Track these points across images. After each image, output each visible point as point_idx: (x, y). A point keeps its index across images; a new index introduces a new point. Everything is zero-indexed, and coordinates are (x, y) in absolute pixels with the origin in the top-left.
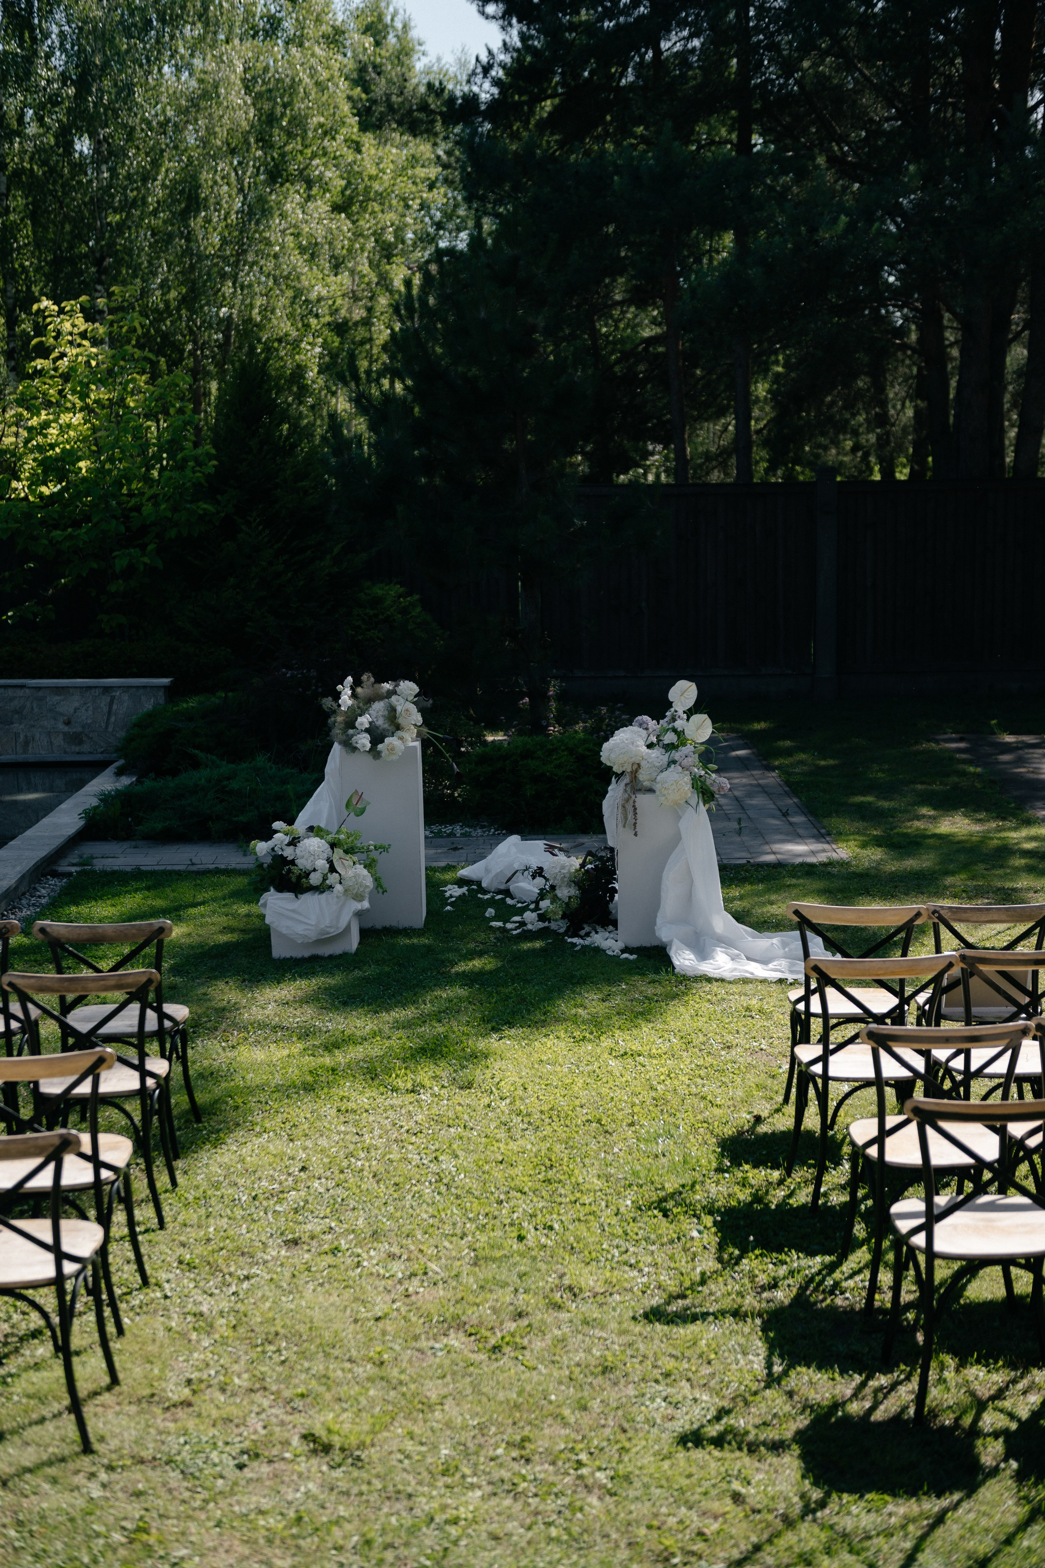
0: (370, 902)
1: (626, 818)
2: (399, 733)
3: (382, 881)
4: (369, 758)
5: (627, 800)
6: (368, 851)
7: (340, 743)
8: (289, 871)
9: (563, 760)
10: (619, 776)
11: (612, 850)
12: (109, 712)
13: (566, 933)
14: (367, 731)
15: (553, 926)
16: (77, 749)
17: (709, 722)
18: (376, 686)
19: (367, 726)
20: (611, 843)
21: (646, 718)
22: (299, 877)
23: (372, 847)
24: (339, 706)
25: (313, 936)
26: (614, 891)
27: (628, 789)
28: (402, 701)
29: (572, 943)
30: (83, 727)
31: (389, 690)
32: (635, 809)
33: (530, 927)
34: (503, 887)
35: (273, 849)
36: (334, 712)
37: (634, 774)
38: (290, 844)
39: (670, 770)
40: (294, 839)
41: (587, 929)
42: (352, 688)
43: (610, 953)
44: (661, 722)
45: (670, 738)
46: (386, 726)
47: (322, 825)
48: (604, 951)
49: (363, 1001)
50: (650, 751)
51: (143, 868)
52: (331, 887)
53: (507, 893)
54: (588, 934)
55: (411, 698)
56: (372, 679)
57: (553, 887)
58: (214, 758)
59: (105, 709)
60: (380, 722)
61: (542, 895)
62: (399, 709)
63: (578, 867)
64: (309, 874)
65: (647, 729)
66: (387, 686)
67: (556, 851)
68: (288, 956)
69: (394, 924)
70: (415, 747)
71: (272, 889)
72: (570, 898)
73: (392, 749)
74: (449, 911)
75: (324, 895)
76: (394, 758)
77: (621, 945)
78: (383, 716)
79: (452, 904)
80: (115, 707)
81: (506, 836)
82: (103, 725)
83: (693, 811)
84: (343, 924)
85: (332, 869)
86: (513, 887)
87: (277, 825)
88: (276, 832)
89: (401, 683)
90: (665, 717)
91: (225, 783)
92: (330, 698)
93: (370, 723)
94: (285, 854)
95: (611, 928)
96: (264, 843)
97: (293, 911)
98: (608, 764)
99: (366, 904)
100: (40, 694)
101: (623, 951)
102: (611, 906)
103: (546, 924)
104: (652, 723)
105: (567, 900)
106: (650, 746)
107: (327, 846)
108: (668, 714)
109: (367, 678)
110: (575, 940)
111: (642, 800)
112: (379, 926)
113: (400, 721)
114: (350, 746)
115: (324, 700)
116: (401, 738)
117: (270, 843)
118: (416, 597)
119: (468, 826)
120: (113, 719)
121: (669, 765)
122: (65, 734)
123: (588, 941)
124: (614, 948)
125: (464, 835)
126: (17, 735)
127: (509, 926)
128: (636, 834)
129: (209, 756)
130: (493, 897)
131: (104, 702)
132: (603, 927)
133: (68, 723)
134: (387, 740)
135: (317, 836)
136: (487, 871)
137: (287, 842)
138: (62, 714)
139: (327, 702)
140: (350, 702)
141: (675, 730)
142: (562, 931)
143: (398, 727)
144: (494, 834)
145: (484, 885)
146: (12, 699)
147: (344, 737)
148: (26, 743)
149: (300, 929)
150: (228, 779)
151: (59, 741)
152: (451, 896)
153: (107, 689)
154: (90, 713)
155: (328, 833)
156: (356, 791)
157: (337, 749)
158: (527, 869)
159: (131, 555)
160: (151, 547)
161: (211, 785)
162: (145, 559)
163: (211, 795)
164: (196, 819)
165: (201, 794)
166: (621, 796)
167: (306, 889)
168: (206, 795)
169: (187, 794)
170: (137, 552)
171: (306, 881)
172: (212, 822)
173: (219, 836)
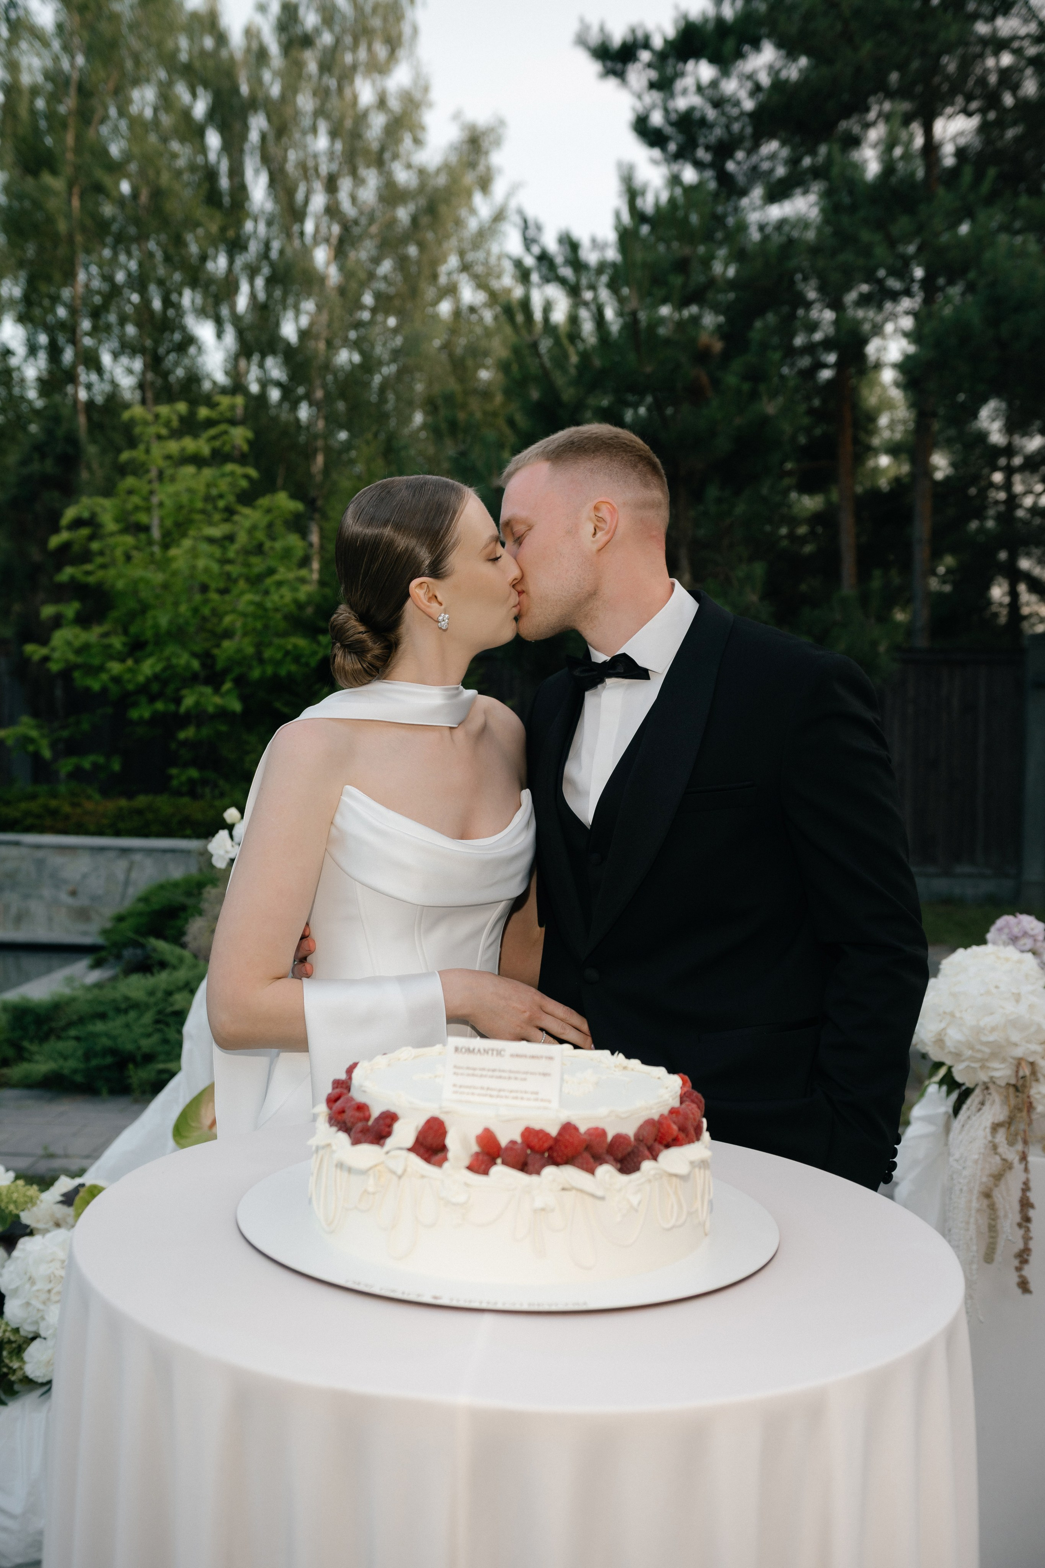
1: (993, 1229)
5: (998, 1177)
12: (127, 883)
16: (83, 927)
21: (1028, 921)
30: (92, 899)
32: (1025, 1204)
37: (1021, 1091)
59: (121, 876)
65: (1036, 953)
80: (134, 875)
100: (40, 854)
120: (130, 891)
122: (69, 908)
126: (7, 907)
128: (1024, 1287)
131: (121, 865)
133: (73, 893)
138: (66, 882)
148: (19, 918)
151: (61, 916)
153: (125, 851)
154: (102, 881)
159: (201, 694)
160: (228, 686)
161: (152, 1000)
162: (217, 700)
163: (148, 1017)
164: (109, 1060)
165: (132, 1014)
166: (976, 1162)
167: (17, 1387)
168: (139, 1017)
169: (111, 1013)
170: (208, 690)
171: (15, 1365)
172: (136, 1065)
173: (144, 1092)
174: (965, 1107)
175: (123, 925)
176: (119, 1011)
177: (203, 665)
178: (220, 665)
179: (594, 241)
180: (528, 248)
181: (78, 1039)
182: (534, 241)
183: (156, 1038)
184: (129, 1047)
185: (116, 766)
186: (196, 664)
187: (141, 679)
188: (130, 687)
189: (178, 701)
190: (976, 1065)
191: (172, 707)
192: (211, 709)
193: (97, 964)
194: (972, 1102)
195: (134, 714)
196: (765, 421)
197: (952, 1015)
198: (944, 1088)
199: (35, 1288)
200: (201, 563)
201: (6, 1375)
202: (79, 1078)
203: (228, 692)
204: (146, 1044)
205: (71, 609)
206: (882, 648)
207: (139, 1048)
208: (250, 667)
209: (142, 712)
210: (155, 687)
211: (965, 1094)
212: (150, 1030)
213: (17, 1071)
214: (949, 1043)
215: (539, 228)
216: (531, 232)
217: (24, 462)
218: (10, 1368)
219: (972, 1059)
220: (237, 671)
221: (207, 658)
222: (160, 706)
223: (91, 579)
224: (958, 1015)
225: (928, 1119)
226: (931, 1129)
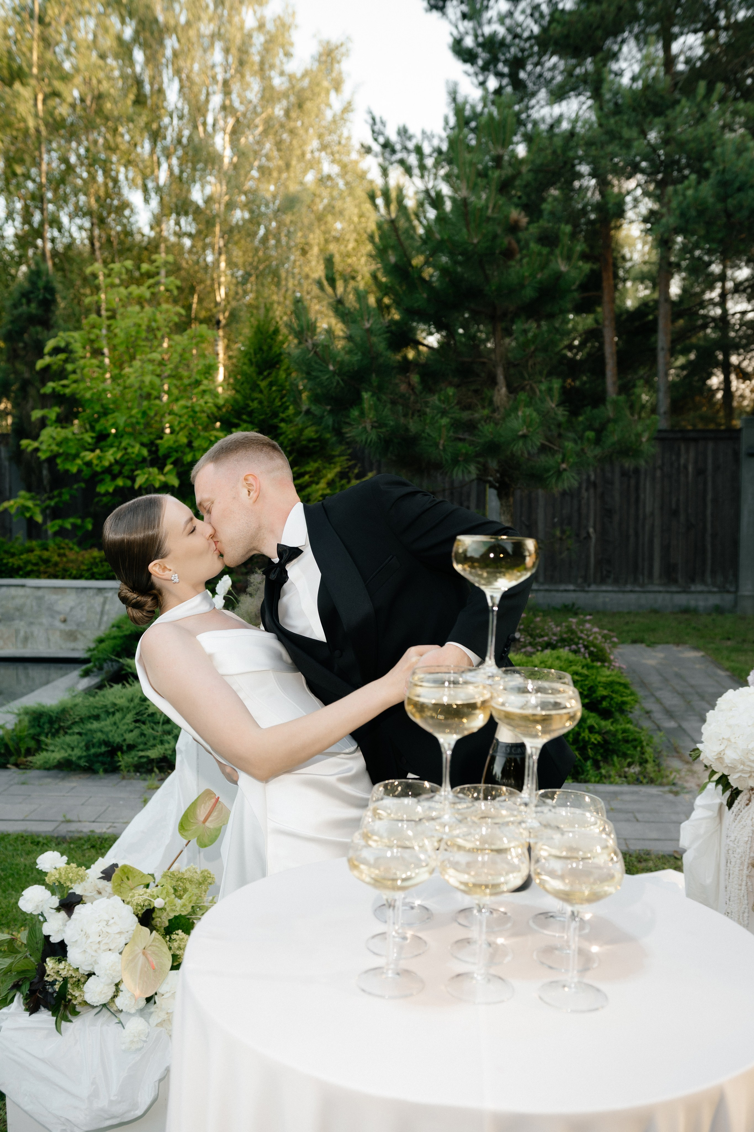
12: (102, 613)
16: (72, 645)
22: (69, 983)
25: (83, 1122)
30: (78, 625)
38: (59, 908)
40: (72, 894)
59: (98, 609)
64: (84, 982)
71: (18, 999)
80: (107, 607)
82: (96, 624)
84: (147, 1095)
87: (48, 860)
97: (49, 1060)
100: (40, 593)
107: (132, 919)
120: (105, 618)
122: (61, 631)
126: (17, 632)
131: (97, 602)
133: (65, 621)
135: (117, 891)
138: (59, 613)
146: (13, 598)
148: (26, 639)
151: (56, 637)
153: (100, 590)
154: (85, 612)
155: (141, 884)
156: (208, 794)
159: (150, 474)
160: (168, 467)
161: (132, 705)
162: (162, 478)
163: (130, 717)
164: (103, 749)
165: (118, 715)
166: (746, 843)
167: (78, 1008)
168: (123, 718)
169: (103, 716)
170: (155, 470)
171: (77, 993)
172: (123, 753)
173: (129, 771)
174: (736, 802)
175: (103, 645)
176: (108, 713)
177: (150, 451)
178: (161, 452)
179: (424, 133)
180: (376, 140)
181: (80, 734)
182: (381, 133)
183: (136, 732)
184: (118, 740)
185: (90, 527)
186: (145, 452)
187: (106, 464)
188: (98, 469)
189: (133, 479)
190: (747, 776)
191: (129, 483)
192: (157, 485)
193: (86, 674)
194: (741, 799)
195: (101, 489)
196: (559, 276)
197: (729, 740)
198: (720, 787)
199: (90, 940)
200: (148, 379)
201: (70, 1000)
202: (83, 763)
203: (170, 471)
204: (130, 738)
205: (53, 413)
206: (644, 439)
207: (125, 740)
208: (184, 453)
209: (106, 487)
210: (116, 469)
211: (736, 793)
212: (131, 727)
213: (39, 758)
214: (727, 761)
215: (383, 123)
216: (378, 127)
217: (15, 306)
218: (72, 995)
219: (742, 771)
220: (174, 456)
221: (152, 446)
222: (120, 482)
223: (67, 391)
224: (733, 740)
225: (707, 807)
226: (709, 813)
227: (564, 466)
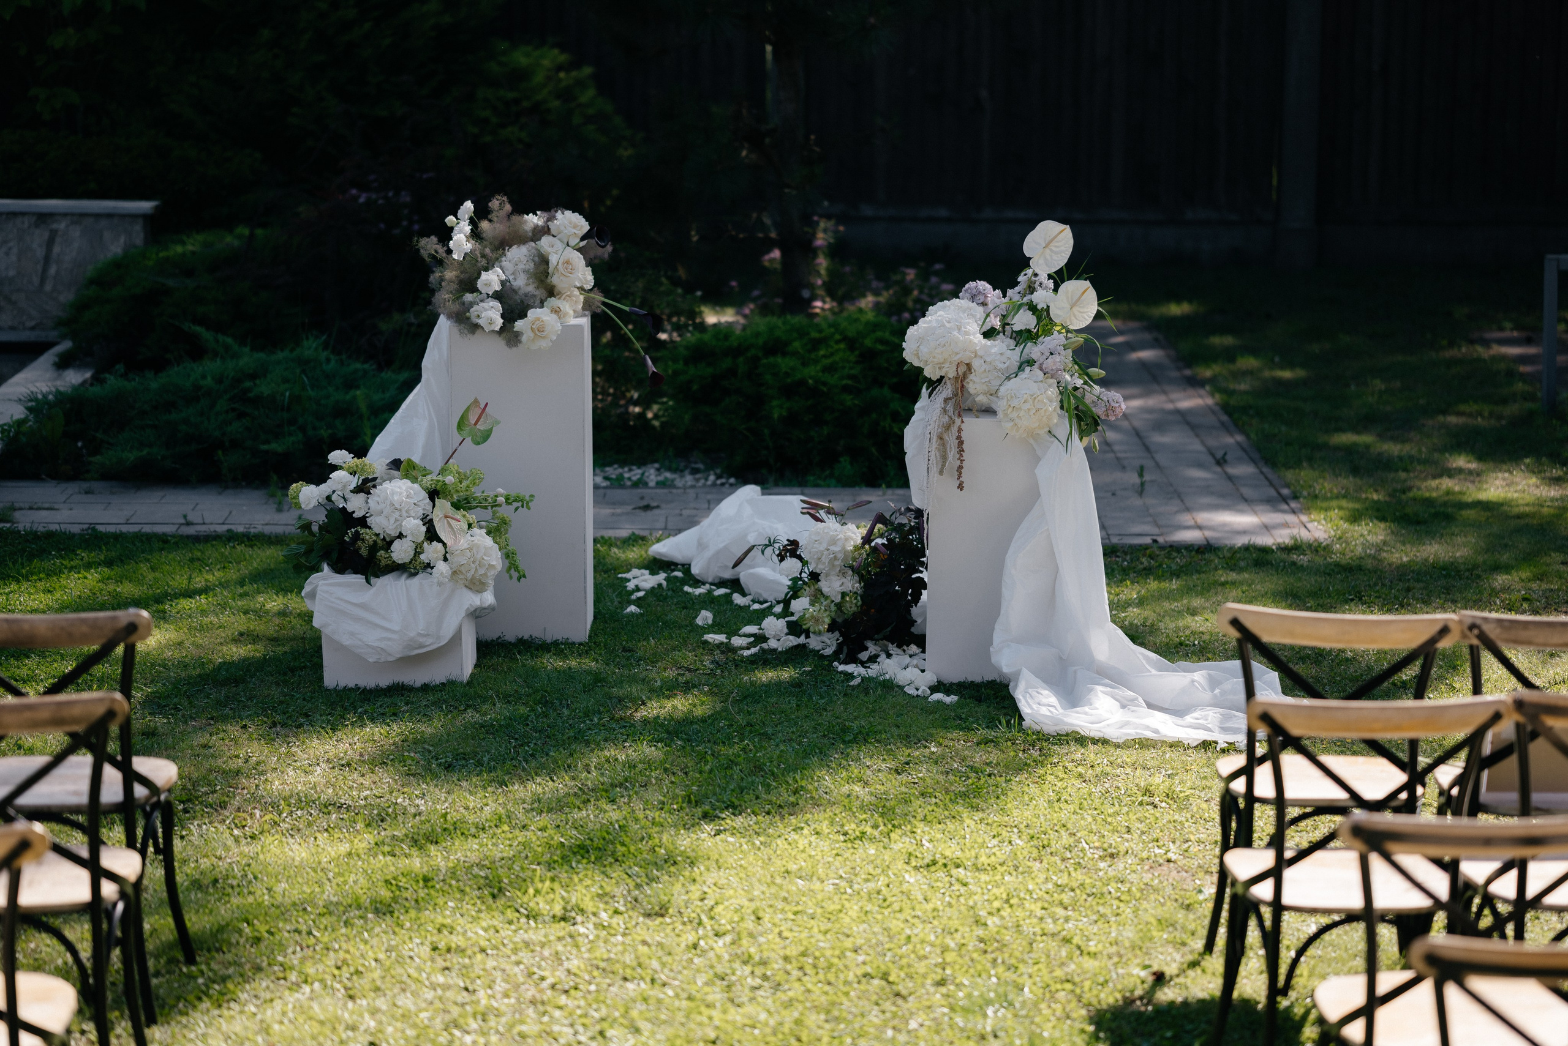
0: (496, 595)
1: (944, 458)
2: (553, 302)
3: (517, 558)
4: (500, 343)
5: (948, 428)
6: (495, 505)
7: (449, 317)
8: (357, 536)
9: (837, 358)
10: (934, 384)
11: (919, 513)
12: (47, 259)
13: (836, 655)
14: (497, 296)
15: (814, 643)
17: (1092, 294)
18: (515, 218)
19: (498, 287)
20: (917, 502)
21: (983, 285)
22: (374, 548)
23: (501, 499)
24: (450, 252)
25: (396, 649)
26: (922, 584)
27: (950, 407)
28: (559, 245)
29: (845, 674)
31: (536, 227)
32: (961, 443)
33: (773, 644)
34: (728, 575)
35: (329, 498)
36: (440, 263)
37: (961, 381)
38: (358, 490)
39: (1022, 375)
40: (366, 481)
41: (872, 648)
42: (472, 221)
43: (910, 691)
44: (1010, 292)
45: (1024, 320)
46: (531, 289)
47: (416, 459)
48: (901, 688)
49: (480, 763)
50: (988, 342)
51: (101, 528)
52: (428, 566)
53: (735, 585)
54: (873, 659)
55: (574, 241)
56: (508, 207)
57: (815, 577)
58: (229, 340)
59: (40, 253)
60: (521, 282)
61: (795, 591)
62: (553, 259)
63: (859, 541)
64: (391, 543)
65: (984, 304)
66: (533, 220)
67: (822, 514)
68: (351, 685)
69: (537, 633)
70: (579, 327)
71: (326, 567)
72: (844, 594)
73: (539, 330)
74: (632, 614)
75: (416, 580)
76: (544, 344)
77: (930, 678)
78: (525, 271)
79: (638, 602)
80: (56, 249)
81: (734, 487)
82: (36, 280)
83: (1062, 449)
84: (448, 632)
85: (432, 535)
86: (745, 574)
87: (337, 456)
88: (335, 468)
89: (559, 215)
90: (1017, 283)
91: (248, 384)
92: (434, 239)
93: (503, 283)
94: (350, 510)
95: (913, 648)
96: (313, 487)
97: (362, 606)
98: (916, 363)
99: (488, 598)
101: (934, 689)
102: (914, 611)
103: (802, 640)
104: (993, 295)
105: (838, 599)
106: (989, 334)
107: (424, 495)
108: (1020, 279)
109: (499, 204)
110: (850, 668)
111: (973, 427)
112: (511, 637)
113: (555, 280)
114: (466, 323)
115: (424, 241)
116: (556, 311)
117: (325, 488)
118: (587, 70)
119: (670, 469)
121: (1021, 368)
123: (873, 671)
124: (917, 683)
125: (661, 484)
127: (737, 641)
128: (961, 487)
129: (221, 337)
130: (710, 592)
131: (37, 240)
132: (899, 646)
134: (532, 313)
135: (406, 476)
136: (701, 546)
137: (353, 486)
139: (429, 245)
140: (468, 246)
141: (1032, 308)
142: (828, 651)
143: (551, 292)
144: (714, 485)
145: (695, 570)
147: (456, 307)
149: (372, 638)
150: (253, 377)
152: (638, 589)
153: (43, 218)
154: (13, 258)
155: (426, 472)
156: (476, 401)
157: (444, 326)
158: (770, 543)
163: (222, 406)
164: (194, 447)
165: (205, 402)
166: (935, 421)
167: (385, 569)
168: (214, 405)
169: (182, 403)
171: (385, 556)
172: (224, 451)
176: (188, 399)
181: (155, 427)
184: (215, 434)
190: (936, 367)
199: (394, 508)
201: (379, 563)
202: (170, 464)
207: (224, 434)
218: (382, 559)
219: (933, 364)
227: (872, 20)
